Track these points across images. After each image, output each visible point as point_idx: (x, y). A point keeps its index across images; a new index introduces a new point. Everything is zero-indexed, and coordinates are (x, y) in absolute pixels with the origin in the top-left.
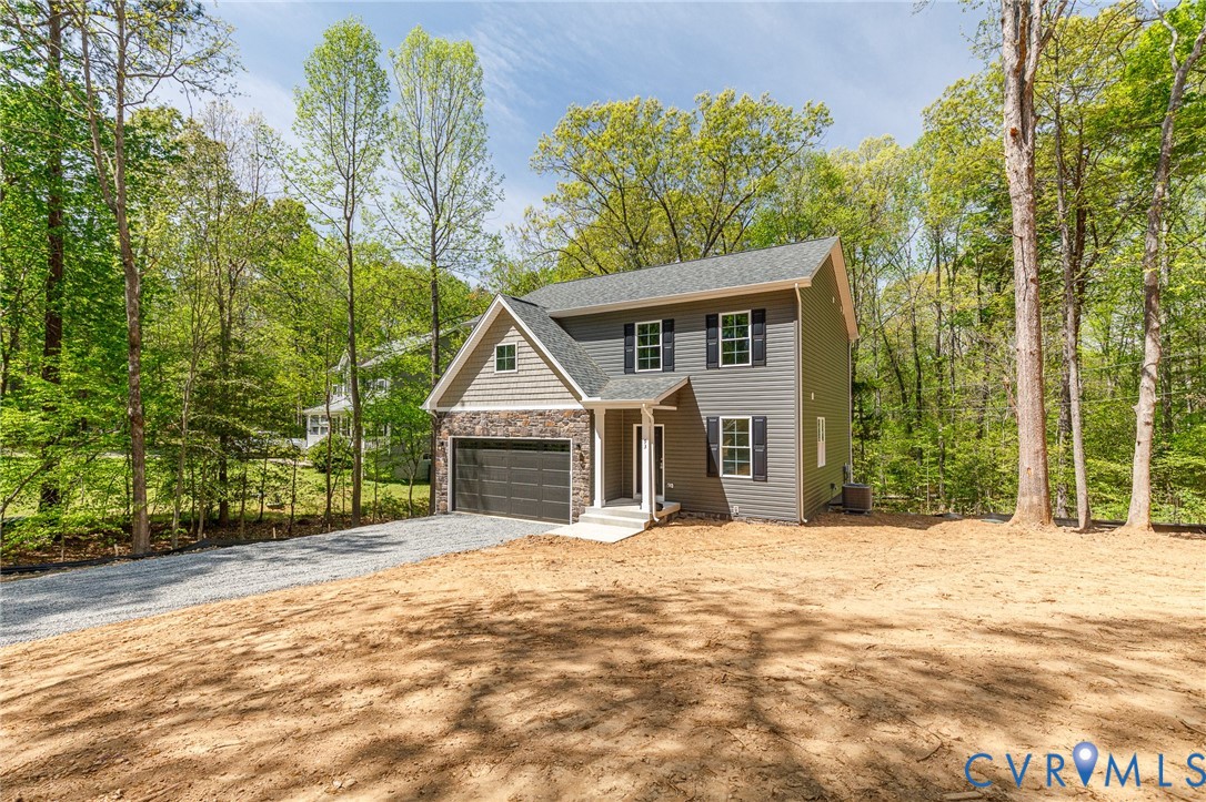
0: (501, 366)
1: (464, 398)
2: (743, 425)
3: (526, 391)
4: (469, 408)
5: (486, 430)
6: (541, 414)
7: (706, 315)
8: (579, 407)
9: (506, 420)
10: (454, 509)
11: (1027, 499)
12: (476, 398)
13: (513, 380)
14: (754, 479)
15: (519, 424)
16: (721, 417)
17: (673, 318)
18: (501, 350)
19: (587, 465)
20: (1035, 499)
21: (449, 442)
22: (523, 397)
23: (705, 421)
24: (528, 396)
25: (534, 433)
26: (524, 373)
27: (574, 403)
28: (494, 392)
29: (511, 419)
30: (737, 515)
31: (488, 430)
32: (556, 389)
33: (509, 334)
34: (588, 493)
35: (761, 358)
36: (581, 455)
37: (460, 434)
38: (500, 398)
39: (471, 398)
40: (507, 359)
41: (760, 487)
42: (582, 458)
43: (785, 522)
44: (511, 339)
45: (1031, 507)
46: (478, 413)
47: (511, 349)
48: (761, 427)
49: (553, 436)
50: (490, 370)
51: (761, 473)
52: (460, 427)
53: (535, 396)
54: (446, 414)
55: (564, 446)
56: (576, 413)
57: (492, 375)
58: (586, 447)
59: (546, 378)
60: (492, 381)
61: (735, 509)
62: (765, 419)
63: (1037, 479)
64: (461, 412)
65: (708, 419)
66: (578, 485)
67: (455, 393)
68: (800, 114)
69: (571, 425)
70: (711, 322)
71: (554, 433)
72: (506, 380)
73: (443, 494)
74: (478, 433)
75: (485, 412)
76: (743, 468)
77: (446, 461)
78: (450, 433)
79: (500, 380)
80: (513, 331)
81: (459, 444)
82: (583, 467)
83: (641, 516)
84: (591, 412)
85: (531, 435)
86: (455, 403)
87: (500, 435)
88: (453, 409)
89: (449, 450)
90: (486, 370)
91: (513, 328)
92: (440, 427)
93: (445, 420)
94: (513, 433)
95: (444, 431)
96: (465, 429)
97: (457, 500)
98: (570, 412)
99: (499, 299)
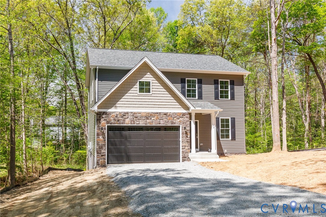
0: (141, 90)
1: (117, 105)
2: (227, 121)
3: (156, 103)
4: (120, 110)
5: (132, 121)
6: (165, 114)
7: (214, 79)
8: (185, 111)
9: (146, 117)
10: (108, 163)
11: (277, 143)
12: (126, 105)
13: (149, 98)
14: (231, 140)
15: (153, 118)
16: (220, 118)
17: (201, 78)
18: (141, 84)
19: (189, 136)
21: (106, 127)
24: (158, 106)
25: (162, 122)
26: (155, 95)
27: (181, 110)
28: (137, 103)
29: (148, 116)
30: (226, 153)
31: (134, 122)
33: (147, 76)
34: (189, 148)
35: (233, 98)
36: (186, 132)
37: (115, 123)
38: (141, 106)
39: (122, 105)
40: (145, 88)
41: (234, 142)
42: (186, 133)
43: (241, 154)
44: (148, 78)
46: (127, 113)
47: (148, 84)
48: (233, 120)
49: (172, 124)
50: (136, 89)
51: (234, 138)
52: (115, 120)
53: (162, 106)
54: (104, 113)
55: (177, 128)
56: (184, 114)
57: (136, 95)
58: (188, 128)
60: (136, 97)
61: (225, 151)
62: (235, 118)
63: (279, 138)
64: (113, 112)
66: (184, 144)
67: (112, 101)
69: (181, 119)
71: (172, 123)
72: (145, 97)
73: (102, 156)
74: (128, 123)
75: (132, 113)
76: (228, 136)
77: (104, 138)
79: (141, 97)
80: (149, 75)
81: (110, 129)
82: (187, 137)
84: (190, 114)
85: (160, 124)
86: (111, 107)
87: (142, 123)
88: (110, 110)
89: (106, 132)
90: (132, 92)
91: (149, 73)
92: (100, 120)
93: (104, 116)
94: (150, 123)
95: (103, 122)
96: (118, 120)
97: (110, 158)
98: (181, 113)
99: (146, 59)
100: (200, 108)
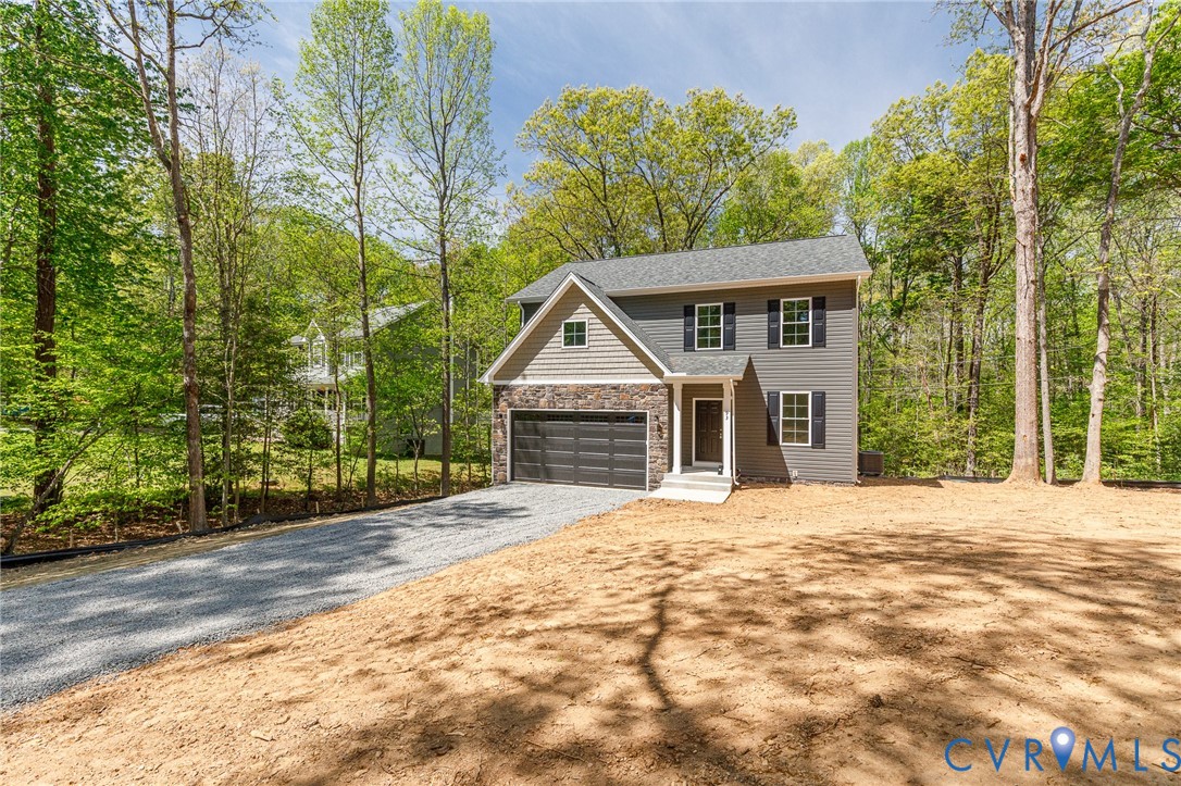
0: (569, 341)
1: (526, 372)
2: (803, 399)
3: (597, 366)
4: (530, 382)
5: (551, 402)
6: (615, 388)
7: (768, 300)
8: (657, 381)
9: (576, 394)
10: (512, 479)
11: (1023, 460)
12: (540, 372)
13: (583, 355)
14: (812, 447)
15: (589, 397)
16: (781, 393)
17: (734, 302)
18: (569, 327)
19: (665, 436)
20: (1030, 461)
21: (508, 414)
22: (594, 371)
23: (765, 396)
24: (600, 371)
25: (607, 405)
26: (595, 349)
27: (651, 378)
28: (561, 366)
29: (580, 393)
30: (796, 478)
31: (554, 403)
32: (631, 365)
33: (578, 311)
34: (666, 461)
35: (820, 340)
36: (659, 426)
37: (522, 407)
38: (567, 372)
39: (534, 372)
40: (576, 335)
41: (819, 453)
42: (660, 429)
43: (842, 483)
44: (582, 315)
45: (1026, 468)
46: (543, 387)
47: (581, 326)
48: (820, 400)
49: (628, 408)
50: (558, 339)
51: (820, 441)
52: (521, 400)
53: (607, 371)
54: (505, 387)
55: (641, 418)
56: (654, 388)
57: (559, 350)
58: (664, 419)
59: (620, 354)
60: (560, 356)
61: (794, 473)
62: (824, 394)
63: (1032, 444)
64: (518, 386)
65: (768, 394)
66: (655, 453)
67: (517, 365)
68: (769, 113)
69: (648, 398)
70: (773, 307)
71: (630, 406)
72: (575, 355)
73: (501, 465)
74: (543, 405)
75: (551, 386)
76: (802, 438)
77: (505, 433)
78: (510, 405)
79: (567, 355)
80: (583, 308)
81: (516, 416)
82: (661, 438)
83: (724, 480)
84: (670, 387)
85: (603, 408)
86: (514, 377)
87: (568, 408)
88: (514, 382)
89: (508, 422)
90: (553, 345)
91: (583, 305)
92: (498, 400)
93: (503, 393)
94: (582, 406)
95: (503, 404)
96: (527, 401)
97: (517, 470)
98: (647, 386)
99: (572, 277)
100: (684, 374)
